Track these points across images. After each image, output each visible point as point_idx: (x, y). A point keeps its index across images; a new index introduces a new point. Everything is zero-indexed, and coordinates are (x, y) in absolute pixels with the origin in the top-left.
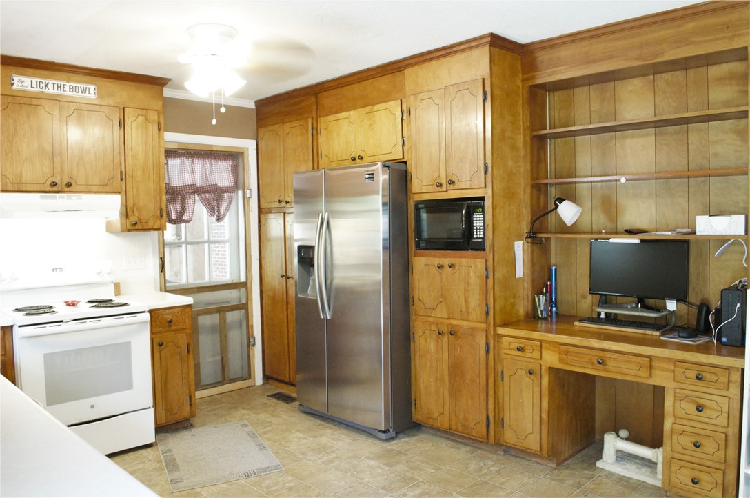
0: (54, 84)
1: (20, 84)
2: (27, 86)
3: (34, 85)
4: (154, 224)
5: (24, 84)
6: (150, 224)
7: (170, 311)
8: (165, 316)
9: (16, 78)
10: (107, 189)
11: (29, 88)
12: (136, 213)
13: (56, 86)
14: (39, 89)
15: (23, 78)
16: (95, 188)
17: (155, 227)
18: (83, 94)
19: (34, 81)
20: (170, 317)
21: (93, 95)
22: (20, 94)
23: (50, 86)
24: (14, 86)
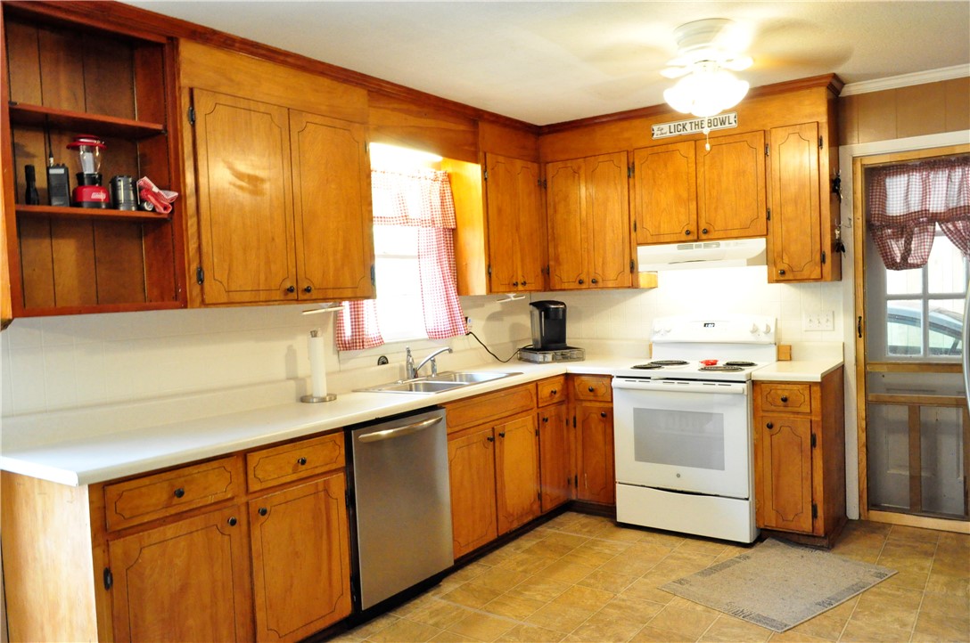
0: (691, 123)
1: (659, 132)
2: (665, 133)
3: (672, 130)
4: (811, 273)
5: (663, 132)
6: (806, 274)
7: (788, 387)
8: (779, 392)
9: (655, 128)
10: (750, 232)
11: (668, 134)
12: (786, 260)
13: (693, 125)
14: (677, 133)
15: (662, 126)
16: (735, 233)
17: (813, 277)
18: (723, 126)
19: (672, 125)
20: (786, 394)
21: (734, 124)
22: (660, 142)
23: (688, 127)
24: (655, 136)
